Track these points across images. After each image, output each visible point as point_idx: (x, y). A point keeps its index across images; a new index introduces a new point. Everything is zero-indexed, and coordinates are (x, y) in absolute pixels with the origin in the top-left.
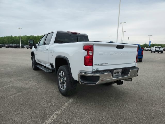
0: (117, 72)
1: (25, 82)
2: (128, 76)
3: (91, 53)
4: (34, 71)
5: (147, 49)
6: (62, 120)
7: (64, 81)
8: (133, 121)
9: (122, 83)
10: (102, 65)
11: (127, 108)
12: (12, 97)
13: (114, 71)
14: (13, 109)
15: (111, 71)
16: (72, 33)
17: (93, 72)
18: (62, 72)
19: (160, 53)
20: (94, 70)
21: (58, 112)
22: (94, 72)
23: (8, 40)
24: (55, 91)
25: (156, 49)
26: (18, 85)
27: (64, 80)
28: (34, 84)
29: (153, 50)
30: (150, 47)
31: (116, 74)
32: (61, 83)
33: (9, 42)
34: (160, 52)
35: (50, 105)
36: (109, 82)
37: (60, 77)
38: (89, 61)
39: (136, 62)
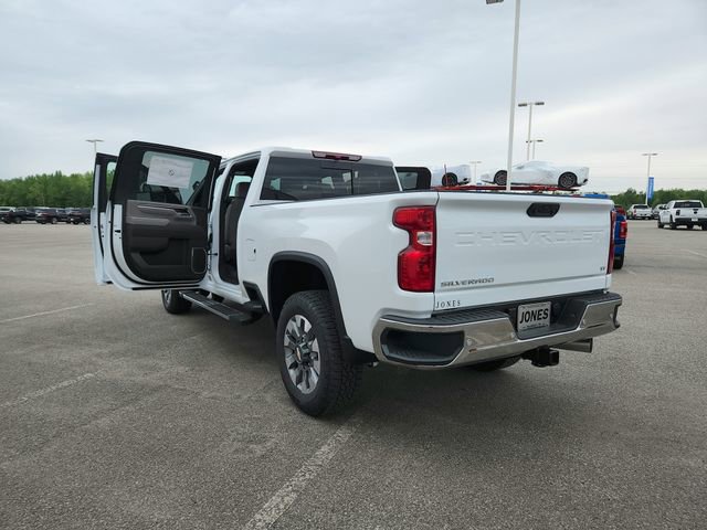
0: (534, 315)
1: (144, 361)
2: (578, 329)
3: (428, 237)
4: (172, 318)
5: (640, 212)
6: (319, 514)
7: (309, 354)
8: (612, 516)
9: (555, 359)
10: (471, 285)
11: (581, 463)
12: (104, 422)
13: (521, 310)
14: (114, 472)
15: (509, 309)
16: (330, 156)
17: (435, 315)
18: (299, 318)
19: (695, 227)
20: (440, 308)
21: (299, 480)
22: (440, 314)
23: (45, 191)
24: (268, 398)
25: (678, 213)
26: (118, 375)
27: (307, 351)
28: (181, 369)
29: (665, 218)
30: (651, 204)
31: (529, 323)
32: (294, 366)
33: (47, 197)
34: (695, 223)
35: (259, 453)
36: (495, 355)
37: (293, 337)
38: (417, 271)
39: (608, 273)
